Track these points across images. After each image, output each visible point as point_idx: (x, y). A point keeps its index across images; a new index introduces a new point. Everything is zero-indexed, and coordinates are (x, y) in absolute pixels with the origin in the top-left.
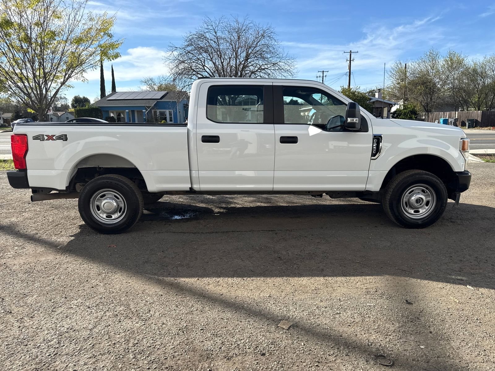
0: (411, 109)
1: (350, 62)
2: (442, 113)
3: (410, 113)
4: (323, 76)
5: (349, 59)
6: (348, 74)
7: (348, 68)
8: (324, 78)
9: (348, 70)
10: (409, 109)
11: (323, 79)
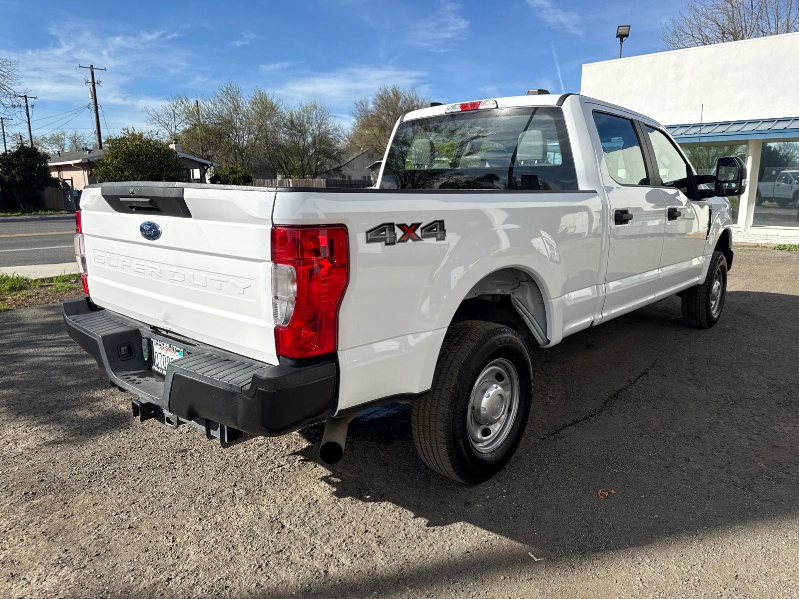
0: (243, 173)
1: (94, 86)
2: (268, 180)
3: (241, 179)
4: (27, 105)
5: (90, 80)
6: (93, 106)
7: (91, 97)
8: (30, 109)
9: (92, 101)
10: (240, 174)
11: (27, 110)
